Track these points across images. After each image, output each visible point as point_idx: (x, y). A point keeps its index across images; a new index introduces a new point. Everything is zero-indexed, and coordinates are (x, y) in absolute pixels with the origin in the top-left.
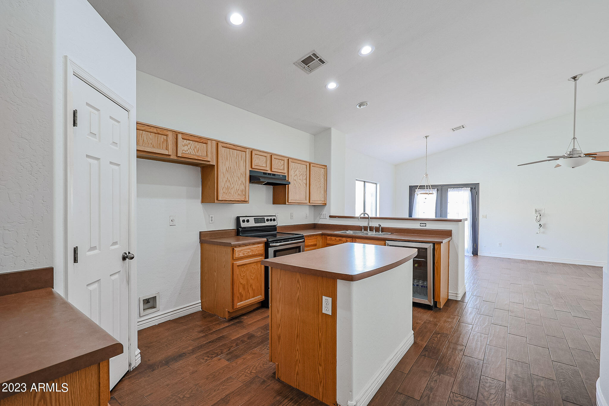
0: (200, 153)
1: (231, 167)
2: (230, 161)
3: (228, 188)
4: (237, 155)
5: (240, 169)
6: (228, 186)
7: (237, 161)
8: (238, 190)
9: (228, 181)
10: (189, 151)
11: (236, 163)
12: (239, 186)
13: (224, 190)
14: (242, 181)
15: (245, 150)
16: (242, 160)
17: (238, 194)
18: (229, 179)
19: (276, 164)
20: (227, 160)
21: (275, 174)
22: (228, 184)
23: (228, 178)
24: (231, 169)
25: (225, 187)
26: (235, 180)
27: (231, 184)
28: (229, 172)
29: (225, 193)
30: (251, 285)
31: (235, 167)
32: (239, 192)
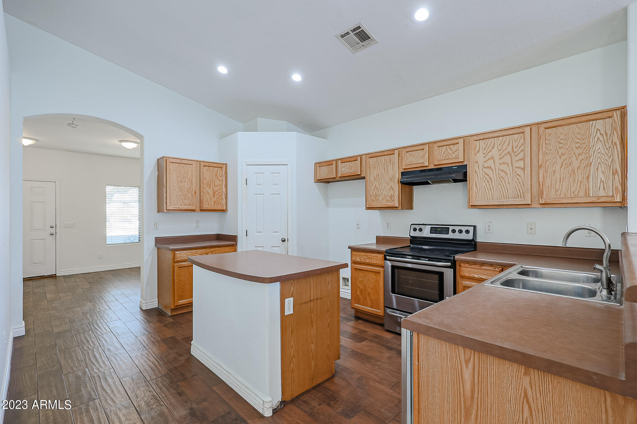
0: (352, 171)
1: (379, 175)
2: (378, 170)
3: (376, 196)
4: (385, 160)
5: (388, 174)
6: (376, 193)
7: (385, 167)
8: (387, 195)
9: (376, 189)
10: (345, 171)
11: (384, 168)
12: (387, 191)
13: (372, 198)
14: (391, 186)
15: (393, 152)
16: (390, 163)
17: (387, 200)
18: (378, 186)
19: (442, 154)
20: (375, 168)
21: (441, 168)
22: (376, 191)
23: (376, 186)
24: (379, 176)
25: (373, 195)
26: (384, 186)
27: (379, 191)
28: (377, 179)
29: (373, 200)
30: (369, 294)
31: (384, 173)
32: (388, 198)
